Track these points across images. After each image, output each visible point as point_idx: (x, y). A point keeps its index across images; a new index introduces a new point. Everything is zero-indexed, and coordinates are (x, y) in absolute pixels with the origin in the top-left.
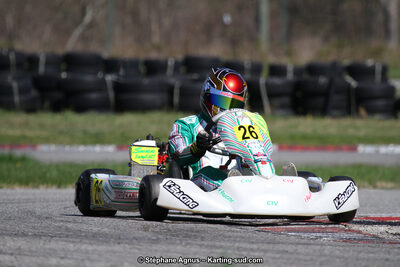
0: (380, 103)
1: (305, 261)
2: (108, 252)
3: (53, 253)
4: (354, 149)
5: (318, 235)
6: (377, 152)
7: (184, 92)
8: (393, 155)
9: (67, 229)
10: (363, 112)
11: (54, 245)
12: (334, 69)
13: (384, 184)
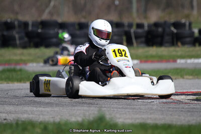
0: (188, 40)
1: (144, 112)
2: (52, 111)
3: (25, 112)
4: (175, 61)
5: (152, 100)
6: (186, 62)
8: (193, 63)
10: (179, 44)
13: (188, 77)
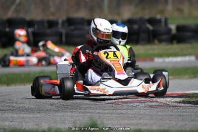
0: (165, 37)
1: (132, 117)
2: (34, 117)
3: (6, 119)
4: (152, 60)
5: (137, 104)
6: (164, 61)
7: (67, 35)
8: (171, 62)
9: (13, 107)
10: (156, 42)
11: (6, 115)
12: (141, 21)
